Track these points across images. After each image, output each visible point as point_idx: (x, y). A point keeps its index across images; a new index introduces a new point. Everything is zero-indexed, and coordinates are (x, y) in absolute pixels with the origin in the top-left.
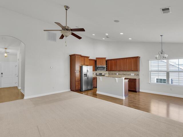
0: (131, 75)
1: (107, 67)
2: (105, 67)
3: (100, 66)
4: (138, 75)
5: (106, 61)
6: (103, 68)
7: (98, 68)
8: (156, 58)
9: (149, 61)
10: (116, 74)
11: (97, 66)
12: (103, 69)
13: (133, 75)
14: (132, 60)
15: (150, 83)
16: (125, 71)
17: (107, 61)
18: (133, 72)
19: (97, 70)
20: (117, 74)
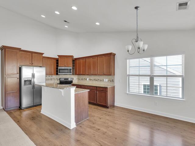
0: (105, 81)
1: (73, 69)
2: (70, 69)
3: (63, 68)
4: (113, 81)
5: (73, 61)
6: (67, 70)
7: (60, 70)
8: (128, 51)
9: (128, 60)
10: (86, 79)
11: (59, 68)
12: (68, 73)
13: (107, 80)
14: (104, 59)
15: (128, 93)
16: (96, 75)
17: (75, 61)
18: (106, 76)
19: (59, 74)
20: (88, 79)
